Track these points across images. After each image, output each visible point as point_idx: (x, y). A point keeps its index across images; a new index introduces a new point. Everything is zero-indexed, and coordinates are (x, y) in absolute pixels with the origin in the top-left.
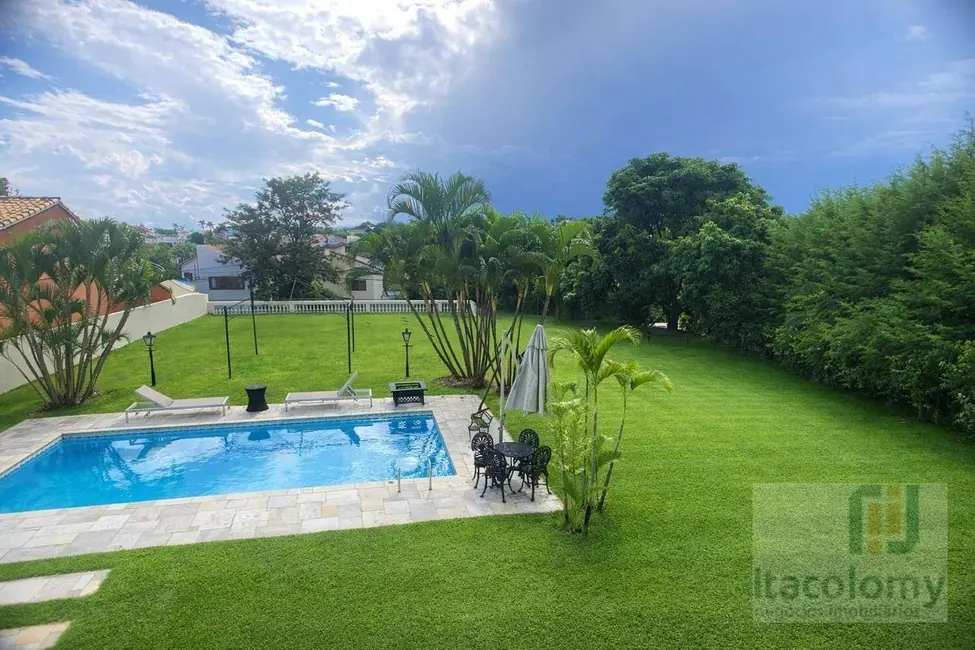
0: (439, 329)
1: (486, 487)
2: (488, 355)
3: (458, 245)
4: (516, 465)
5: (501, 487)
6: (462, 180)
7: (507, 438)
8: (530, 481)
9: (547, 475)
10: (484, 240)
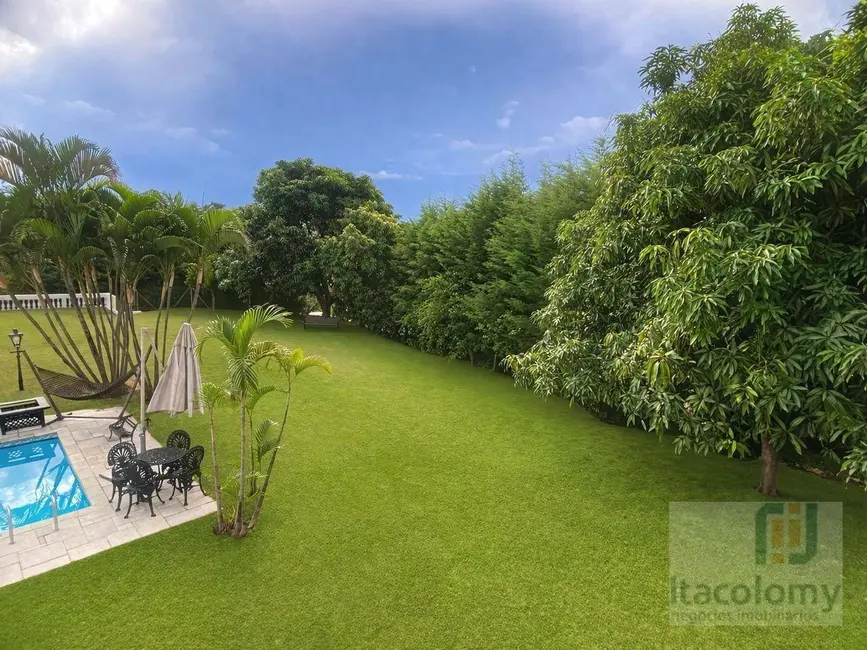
0: (59, 328)
1: (131, 504)
2: (128, 356)
3: (77, 222)
4: (166, 472)
5: (149, 500)
6: (78, 145)
7: (153, 444)
8: (182, 485)
9: (199, 475)
10: (113, 220)
